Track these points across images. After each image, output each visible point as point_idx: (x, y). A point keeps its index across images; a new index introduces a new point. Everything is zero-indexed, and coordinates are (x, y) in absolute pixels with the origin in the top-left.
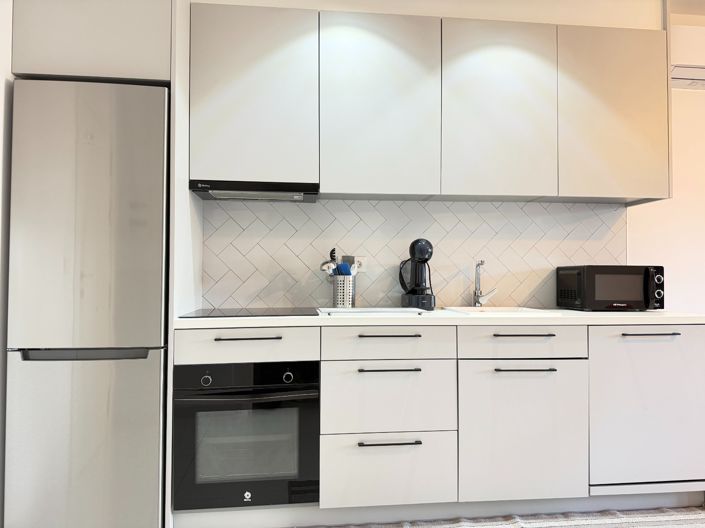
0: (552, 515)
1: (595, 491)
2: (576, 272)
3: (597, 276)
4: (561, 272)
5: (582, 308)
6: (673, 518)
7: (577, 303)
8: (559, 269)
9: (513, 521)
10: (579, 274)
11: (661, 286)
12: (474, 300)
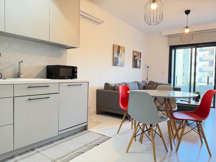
0: (47, 144)
1: (60, 133)
2: (54, 67)
3: (60, 69)
4: (48, 67)
5: (55, 78)
6: (79, 134)
7: (54, 77)
8: (48, 66)
9: (35, 150)
10: (55, 68)
11: (77, 72)
12: (18, 76)
